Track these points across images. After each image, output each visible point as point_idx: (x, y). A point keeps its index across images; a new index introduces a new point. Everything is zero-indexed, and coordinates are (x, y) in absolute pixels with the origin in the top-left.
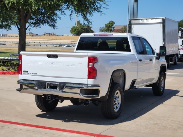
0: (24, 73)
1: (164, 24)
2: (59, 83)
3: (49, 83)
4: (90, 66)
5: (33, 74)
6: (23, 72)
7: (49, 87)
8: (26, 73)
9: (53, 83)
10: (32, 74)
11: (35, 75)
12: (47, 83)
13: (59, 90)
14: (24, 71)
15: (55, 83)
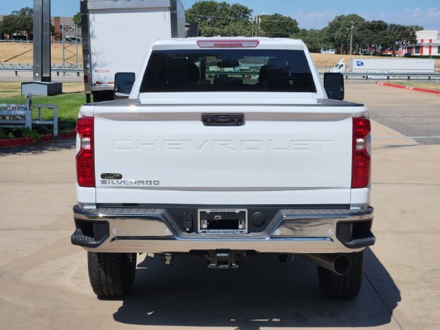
0: (103, 182)
1: (175, 12)
2: (246, 210)
3: (208, 211)
4: (360, 148)
5: (143, 182)
6: (98, 179)
7: (205, 226)
8: (115, 181)
9: (226, 210)
10: (141, 185)
11: (153, 185)
12: (199, 210)
13: (246, 231)
14: (104, 176)
15: (231, 210)
